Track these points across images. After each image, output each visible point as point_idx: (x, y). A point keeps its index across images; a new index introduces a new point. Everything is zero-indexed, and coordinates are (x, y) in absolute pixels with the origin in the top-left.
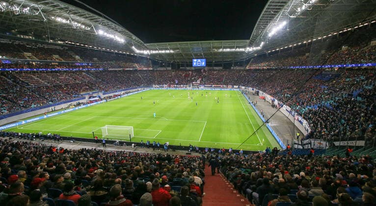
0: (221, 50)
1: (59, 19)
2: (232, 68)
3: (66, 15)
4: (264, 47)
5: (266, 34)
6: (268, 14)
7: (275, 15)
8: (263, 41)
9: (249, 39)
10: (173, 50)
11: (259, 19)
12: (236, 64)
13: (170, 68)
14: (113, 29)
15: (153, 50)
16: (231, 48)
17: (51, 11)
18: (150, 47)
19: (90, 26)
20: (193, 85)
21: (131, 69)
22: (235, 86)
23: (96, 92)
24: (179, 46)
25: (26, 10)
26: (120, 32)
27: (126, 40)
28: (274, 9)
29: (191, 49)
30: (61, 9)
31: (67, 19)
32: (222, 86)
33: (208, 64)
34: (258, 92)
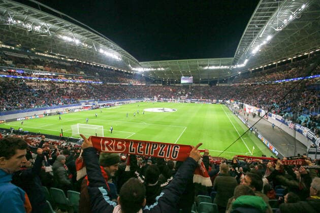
0: (206, 68)
1: (65, 38)
2: (217, 85)
3: (70, 33)
4: (248, 65)
5: (250, 51)
6: (252, 30)
7: (259, 29)
8: (247, 58)
9: (233, 57)
10: (164, 68)
11: (243, 35)
12: (221, 82)
13: (161, 85)
14: (111, 48)
15: (146, 67)
16: (216, 65)
17: (59, 30)
18: (144, 65)
19: (92, 45)
20: (180, 99)
21: (127, 84)
22: (219, 101)
23: (92, 101)
24: (169, 64)
25: (37, 28)
26: (117, 51)
27: (123, 58)
28: (258, 23)
29: (179, 67)
30: (67, 28)
31: (72, 37)
32: (207, 100)
33: (195, 81)
34: (243, 105)
